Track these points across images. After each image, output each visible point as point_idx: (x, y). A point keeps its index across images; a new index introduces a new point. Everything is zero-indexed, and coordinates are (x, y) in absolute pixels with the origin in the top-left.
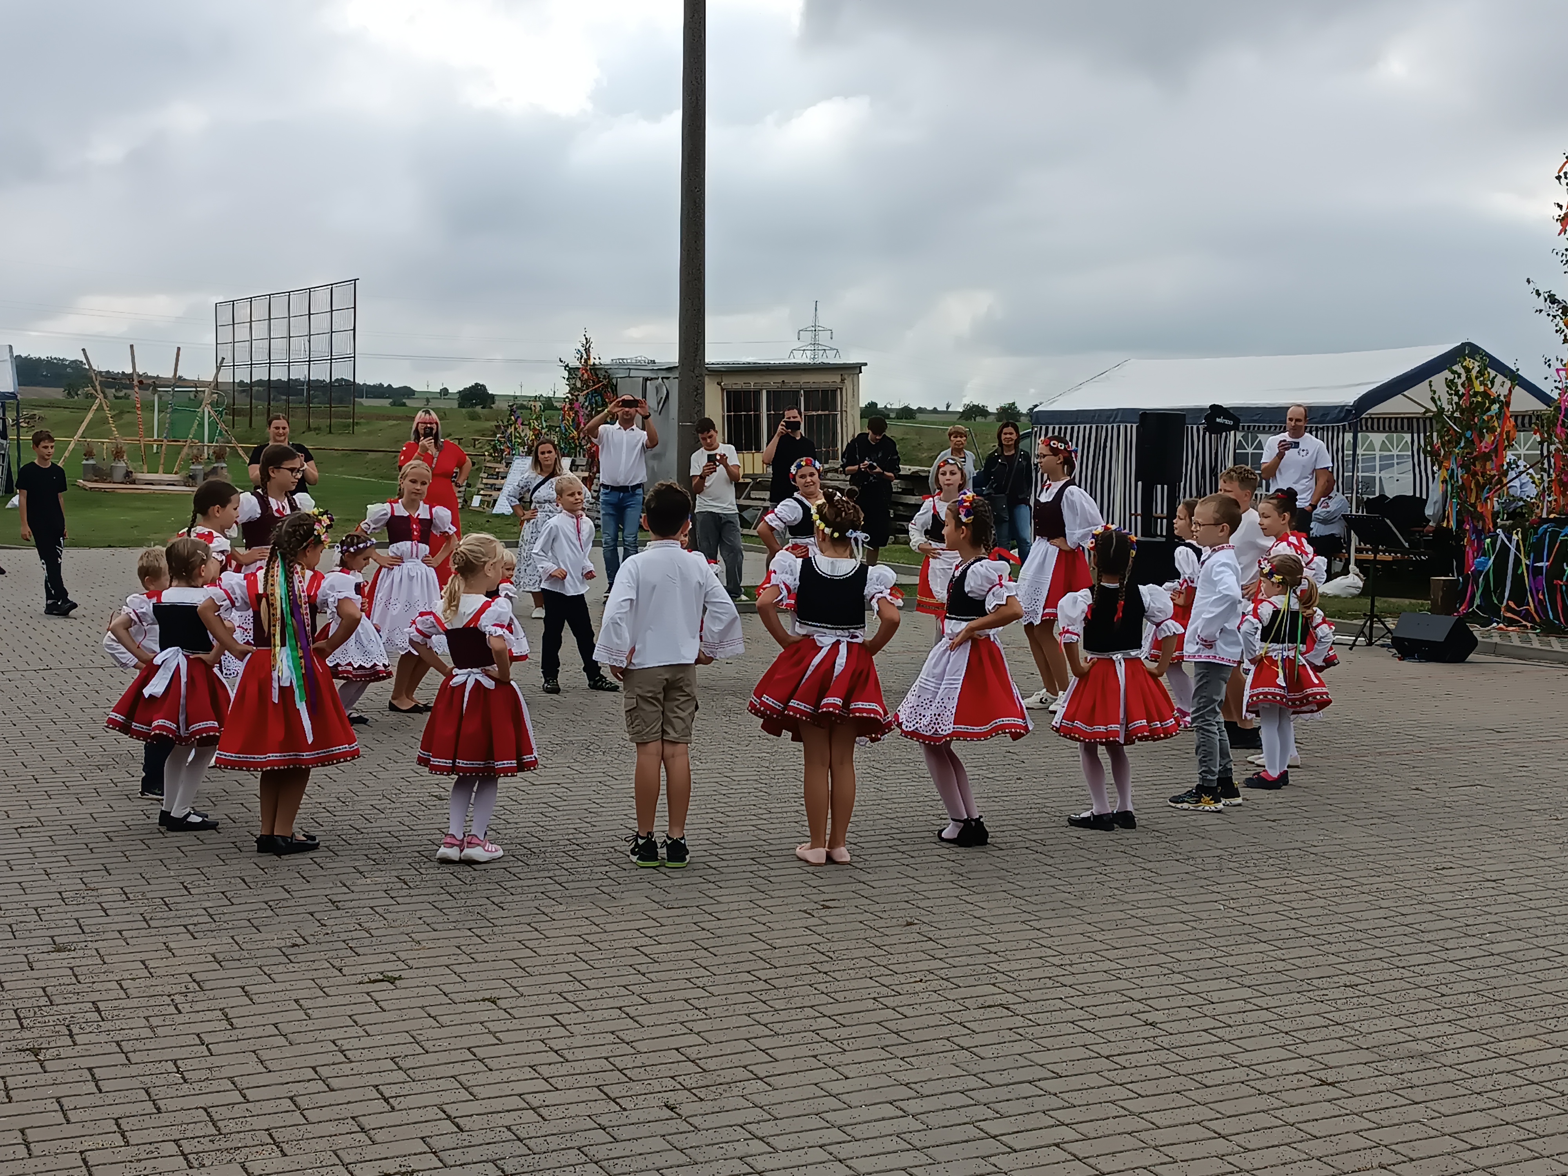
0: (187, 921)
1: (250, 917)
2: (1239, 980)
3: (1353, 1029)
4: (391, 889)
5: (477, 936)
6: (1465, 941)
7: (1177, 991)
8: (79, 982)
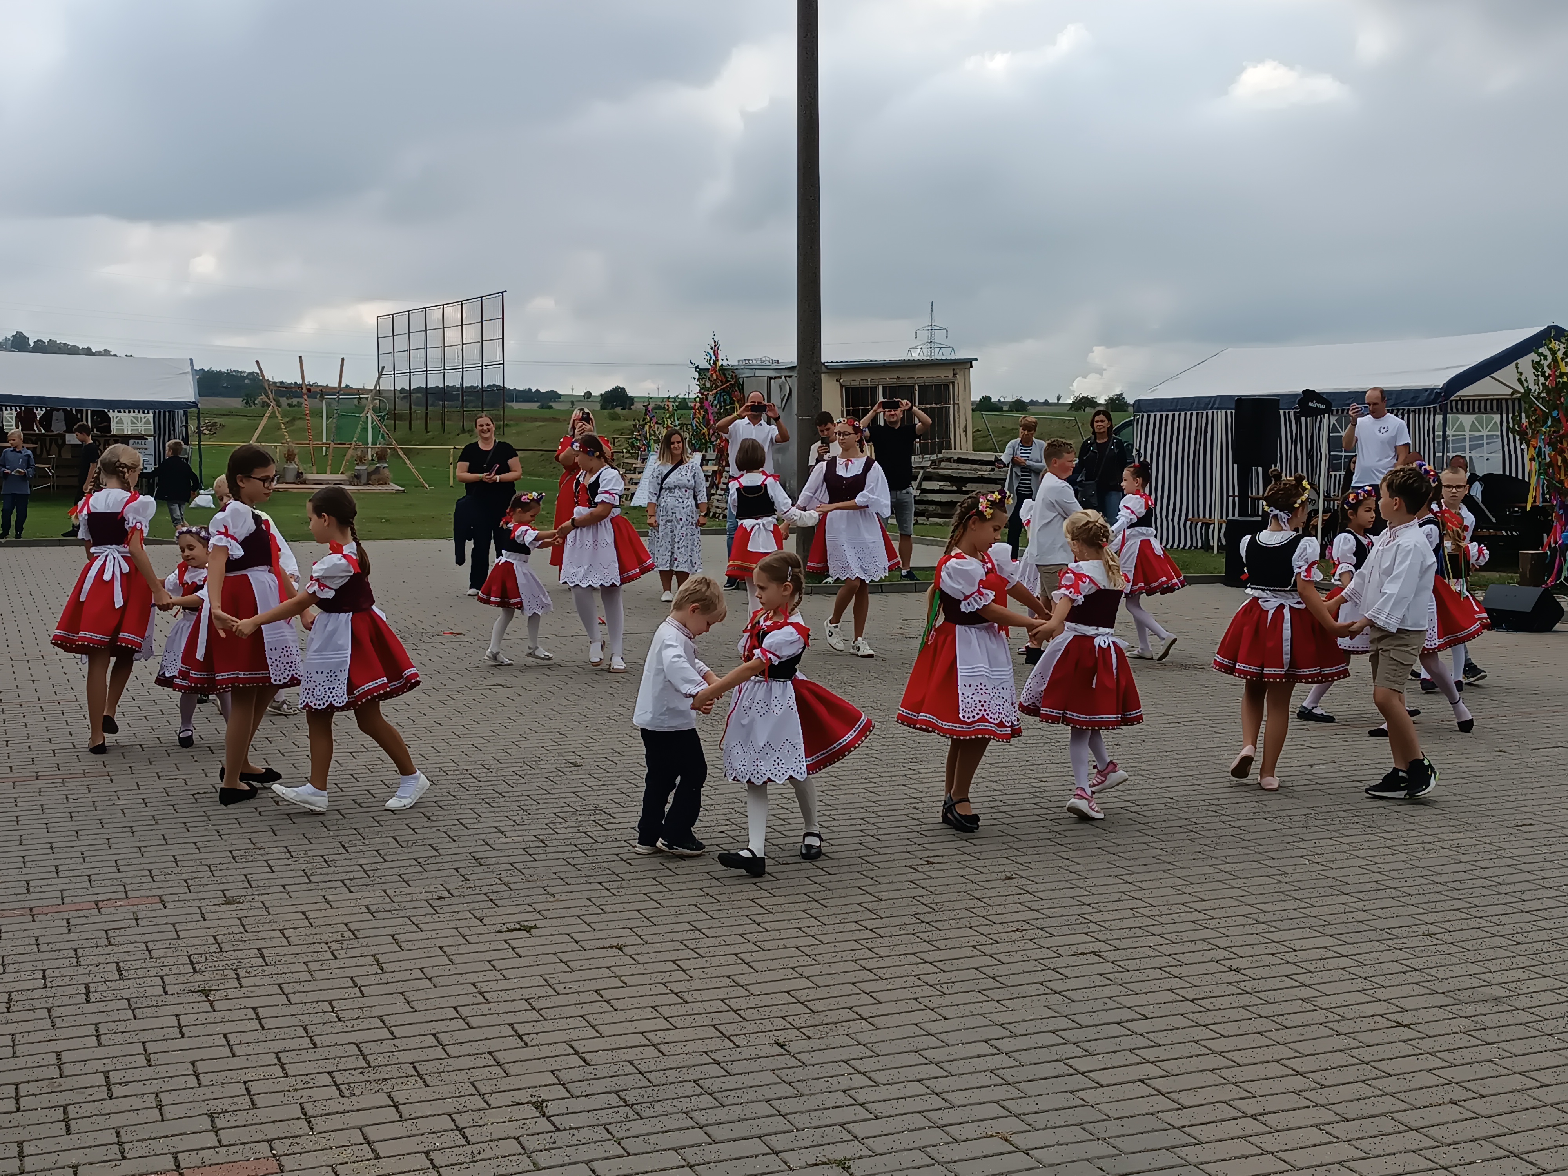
0: (343, 876)
1: (401, 872)
2: (1320, 929)
3: (1428, 975)
4: (530, 847)
5: (608, 890)
6: (1541, 893)
7: (1262, 940)
8: (246, 931)
